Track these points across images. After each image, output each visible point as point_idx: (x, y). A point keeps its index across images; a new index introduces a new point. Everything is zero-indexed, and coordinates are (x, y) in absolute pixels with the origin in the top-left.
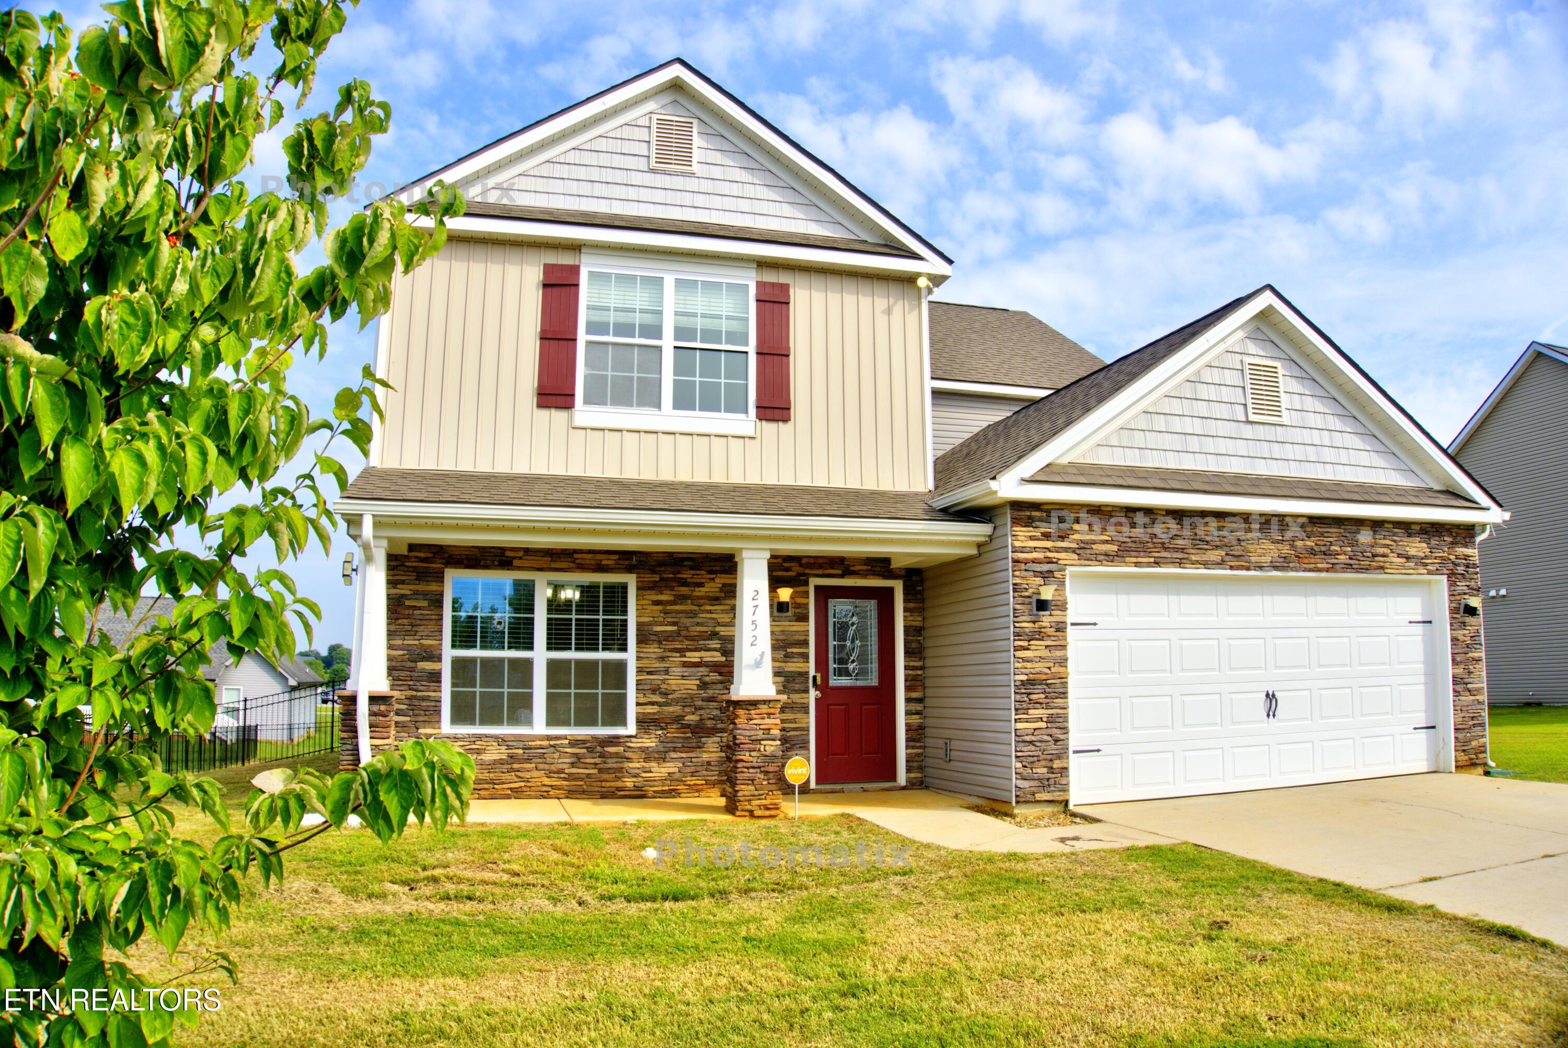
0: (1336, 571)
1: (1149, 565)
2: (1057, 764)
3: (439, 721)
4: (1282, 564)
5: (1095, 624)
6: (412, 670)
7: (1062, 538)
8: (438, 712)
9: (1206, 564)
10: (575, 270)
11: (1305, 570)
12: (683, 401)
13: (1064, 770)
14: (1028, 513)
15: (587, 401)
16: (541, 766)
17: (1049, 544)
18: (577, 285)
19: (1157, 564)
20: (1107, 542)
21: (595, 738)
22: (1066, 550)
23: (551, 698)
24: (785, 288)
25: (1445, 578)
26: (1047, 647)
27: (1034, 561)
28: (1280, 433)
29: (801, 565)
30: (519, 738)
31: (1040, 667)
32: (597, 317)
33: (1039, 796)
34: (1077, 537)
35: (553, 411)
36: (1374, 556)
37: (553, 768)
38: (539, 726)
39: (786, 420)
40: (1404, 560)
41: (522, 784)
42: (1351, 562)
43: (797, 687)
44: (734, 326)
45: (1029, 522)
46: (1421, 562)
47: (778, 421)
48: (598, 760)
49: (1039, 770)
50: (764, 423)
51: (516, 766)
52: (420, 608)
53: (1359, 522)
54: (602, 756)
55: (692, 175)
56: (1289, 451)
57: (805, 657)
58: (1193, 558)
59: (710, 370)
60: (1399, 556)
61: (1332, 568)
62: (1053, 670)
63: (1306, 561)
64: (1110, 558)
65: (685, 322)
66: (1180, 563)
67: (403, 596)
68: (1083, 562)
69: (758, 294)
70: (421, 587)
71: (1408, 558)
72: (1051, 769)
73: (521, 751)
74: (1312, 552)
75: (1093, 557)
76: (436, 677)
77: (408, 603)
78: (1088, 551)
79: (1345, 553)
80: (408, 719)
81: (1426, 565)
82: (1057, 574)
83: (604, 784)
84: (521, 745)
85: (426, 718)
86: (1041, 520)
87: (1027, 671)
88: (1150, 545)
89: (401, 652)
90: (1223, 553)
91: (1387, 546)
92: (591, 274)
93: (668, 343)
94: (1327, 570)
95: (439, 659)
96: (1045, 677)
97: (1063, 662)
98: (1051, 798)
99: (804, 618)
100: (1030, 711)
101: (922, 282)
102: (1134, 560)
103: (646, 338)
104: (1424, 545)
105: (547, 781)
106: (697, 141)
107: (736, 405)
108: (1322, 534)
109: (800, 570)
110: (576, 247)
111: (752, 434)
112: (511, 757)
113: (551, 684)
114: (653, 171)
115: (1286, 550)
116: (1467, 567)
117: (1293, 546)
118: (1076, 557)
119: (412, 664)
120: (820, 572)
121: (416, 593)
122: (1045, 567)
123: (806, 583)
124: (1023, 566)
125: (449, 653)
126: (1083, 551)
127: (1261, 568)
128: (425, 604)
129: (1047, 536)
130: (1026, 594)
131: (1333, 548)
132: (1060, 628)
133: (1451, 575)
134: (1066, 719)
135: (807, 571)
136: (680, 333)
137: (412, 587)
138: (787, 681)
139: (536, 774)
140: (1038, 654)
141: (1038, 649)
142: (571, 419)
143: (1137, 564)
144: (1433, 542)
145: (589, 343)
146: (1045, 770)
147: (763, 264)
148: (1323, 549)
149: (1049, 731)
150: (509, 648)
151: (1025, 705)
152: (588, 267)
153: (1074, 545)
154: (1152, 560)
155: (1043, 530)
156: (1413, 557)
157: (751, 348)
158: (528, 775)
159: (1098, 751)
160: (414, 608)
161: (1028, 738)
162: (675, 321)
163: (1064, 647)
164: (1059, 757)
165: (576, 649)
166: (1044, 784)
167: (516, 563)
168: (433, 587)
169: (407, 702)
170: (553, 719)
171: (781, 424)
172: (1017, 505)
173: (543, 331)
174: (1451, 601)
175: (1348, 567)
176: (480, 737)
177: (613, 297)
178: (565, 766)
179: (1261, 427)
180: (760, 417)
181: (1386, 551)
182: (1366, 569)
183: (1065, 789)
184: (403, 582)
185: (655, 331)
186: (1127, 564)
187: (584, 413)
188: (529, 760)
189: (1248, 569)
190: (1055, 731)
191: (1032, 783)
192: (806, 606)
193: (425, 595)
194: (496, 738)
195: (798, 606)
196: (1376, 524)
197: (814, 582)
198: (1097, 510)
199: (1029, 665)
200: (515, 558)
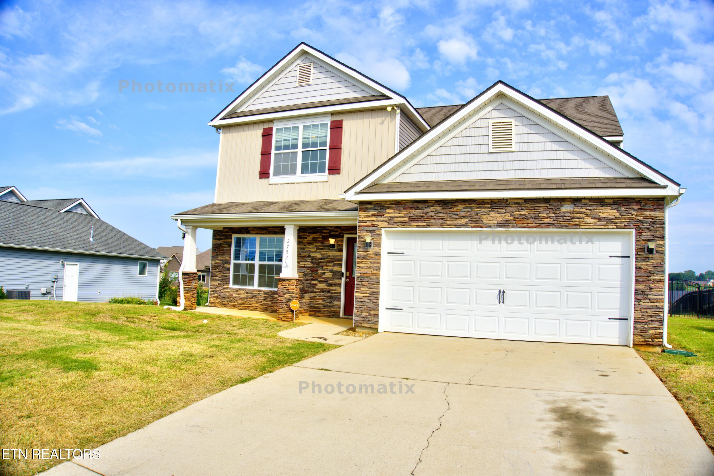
0: (542, 228)
1: (424, 226)
2: (372, 312)
3: (229, 283)
4: (506, 224)
5: (403, 253)
6: (223, 267)
7: (381, 216)
8: (229, 280)
9: (456, 226)
10: (271, 129)
11: (520, 227)
12: (304, 170)
13: (377, 315)
14: (366, 206)
15: (274, 175)
16: (255, 300)
17: (374, 219)
18: (272, 134)
19: (428, 226)
20: (402, 217)
21: (271, 291)
22: (382, 221)
23: (260, 277)
24: (341, 122)
25: (634, 231)
26: (370, 262)
27: (367, 226)
28: (511, 156)
29: (341, 230)
30: (250, 290)
31: (368, 271)
32: (279, 144)
33: (363, 325)
34: (387, 215)
35: (264, 179)
36: (572, 218)
37: (259, 301)
38: (256, 287)
39: (339, 173)
40: (597, 220)
41: (250, 305)
42: (554, 222)
43: (337, 277)
44: (323, 140)
45: (365, 210)
46: (610, 221)
47: (336, 174)
48: (271, 299)
49: (364, 314)
50: (331, 175)
51: (248, 299)
52: (226, 247)
53: (563, 200)
54: (273, 298)
55: (310, 85)
56: (517, 165)
57: (341, 265)
58: (448, 222)
59: (314, 158)
60: (593, 218)
61: (540, 226)
62: (373, 272)
63: (521, 222)
64: (403, 224)
65: (306, 141)
66: (441, 225)
67: (221, 243)
68: (389, 226)
69: (331, 126)
70: (226, 241)
71: (600, 219)
72: (370, 315)
73: (250, 295)
74: (526, 218)
75: (395, 224)
76: (229, 269)
77: (223, 246)
78: (392, 221)
79: (550, 217)
80: (221, 282)
81: (617, 223)
82: (377, 232)
83: (272, 308)
84: (250, 292)
85: (225, 282)
86: (371, 209)
87: (361, 272)
88: (425, 217)
89: (220, 261)
90: (467, 220)
91: (581, 213)
92: (278, 130)
93: (300, 150)
94: (536, 227)
95: (230, 264)
96: (368, 275)
97: (378, 269)
98: (369, 326)
99: (341, 250)
100: (361, 289)
101: (389, 109)
102: (416, 224)
103: (294, 149)
104: (615, 211)
105: (257, 305)
106: (312, 70)
107: (322, 170)
108: (533, 208)
109: (340, 231)
110: (271, 121)
111: (326, 180)
112: (247, 296)
113: (260, 272)
114: (298, 87)
115: (507, 217)
116: (653, 223)
117: (512, 215)
118: (387, 224)
119: (222, 265)
120: (348, 232)
121: (225, 242)
122: (371, 229)
123: (343, 237)
124: (362, 228)
125: (233, 261)
126: (391, 222)
127: (490, 227)
128: (227, 246)
129: (373, 215)
130: (362, 240)
131: (540, 215)
132: (378, 254)
133: (637, 228)
134: (378, 293)
135: (343, 232)
136: (305, 145)
137: (223, 240)
138: (333, 274)
139: (254, 302)
140: (366, 265)
141: (367, 263)
142: (269, 181)
143: (417, 226)
144: (623, 209)
145: (276, 154)
146: (368, 314)
147: (333, 114)
148: (533, 216)
149: (370, 298)
150: (249, 260)
151: (359, 286)
152: (276, 126)
153: (387, 219)
154: (425, 224)
155: (371, 213)
156: (604, 218)
157: (327, 148)
158: (251, 303)
159: (401, 309)
160: (224, 247)
161: (360, 300)
162: (303, 141)
163: (379, 263)
164: (374, 309)
165: (268, 261)
166: (366, 319)
167: (251, 232)
168: (229, 240)
169: (221, 277)
170: (260, 285)
171: (337, 175)
172: (362, 203)
173: (262, 152)
174: (637, 245)
175: (551, 225)
176: (239, 289)
177: (284, 136)
178: (262, 300)
179: (499, 154)
180: (329, 174)
181: (582, 215)
182: (566, 226)
183: (376, 323)
184: (221, 239)
185: (295, 146)
186: (412, 226)
187: (273, 179)
188: (252, 298)
189: (481, 227)
190: (372, 298)
191: (361, 319)
192: (342, 246)
193: (226, 243)
194: (244, 290)
195: (339, 245)
196: (576, 201)
197: (346, 236)
198: (397, 203)
199: (361, 269)
200: (251, 230)
